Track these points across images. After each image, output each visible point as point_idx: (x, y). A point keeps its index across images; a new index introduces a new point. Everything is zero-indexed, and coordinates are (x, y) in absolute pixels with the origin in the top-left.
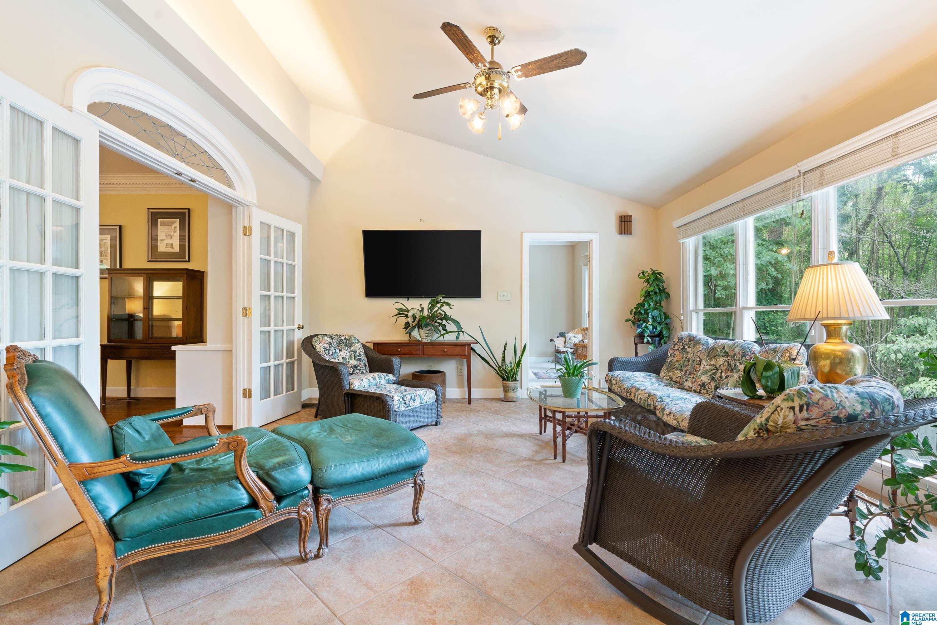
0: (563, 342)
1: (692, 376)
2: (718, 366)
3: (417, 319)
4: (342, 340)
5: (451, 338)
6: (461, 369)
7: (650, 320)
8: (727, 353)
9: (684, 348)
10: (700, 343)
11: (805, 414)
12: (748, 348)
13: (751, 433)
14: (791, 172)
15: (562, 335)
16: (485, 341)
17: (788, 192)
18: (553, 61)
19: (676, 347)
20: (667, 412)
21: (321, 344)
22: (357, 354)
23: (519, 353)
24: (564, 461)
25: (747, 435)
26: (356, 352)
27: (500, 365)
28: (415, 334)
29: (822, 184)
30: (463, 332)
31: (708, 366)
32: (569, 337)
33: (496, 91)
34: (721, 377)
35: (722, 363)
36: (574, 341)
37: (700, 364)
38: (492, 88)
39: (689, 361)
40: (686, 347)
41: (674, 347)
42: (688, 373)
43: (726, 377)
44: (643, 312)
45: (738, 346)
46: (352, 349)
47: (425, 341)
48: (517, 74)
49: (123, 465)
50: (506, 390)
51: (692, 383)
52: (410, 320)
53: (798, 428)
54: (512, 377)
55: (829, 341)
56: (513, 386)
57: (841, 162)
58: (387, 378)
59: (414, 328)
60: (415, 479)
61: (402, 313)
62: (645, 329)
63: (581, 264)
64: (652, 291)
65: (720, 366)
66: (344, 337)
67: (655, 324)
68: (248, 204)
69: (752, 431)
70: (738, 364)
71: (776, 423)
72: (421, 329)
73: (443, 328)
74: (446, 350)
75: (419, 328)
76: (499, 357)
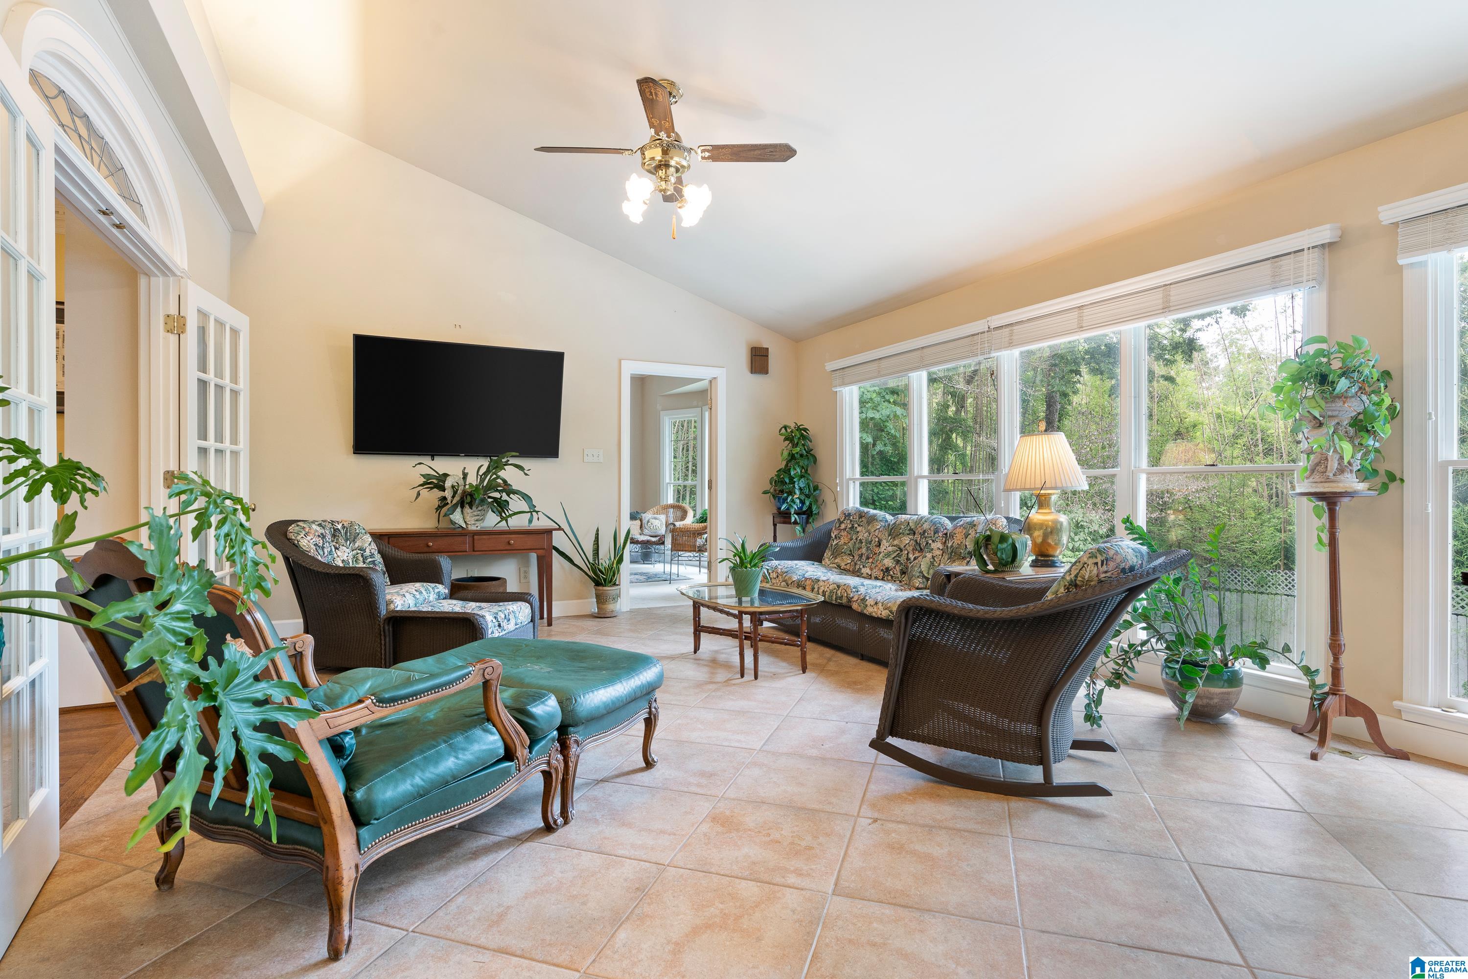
0: (639, 527)
1: (870, 560)
2: (902, 547)
3: (459, 492)
4: (338, 529)
5: (517, 522)
6: (526, 572)
7: (797, 492)
8: (912, 530)
9: (853, 527)
10: (877, 520)
11: (1105, 568)
12: (940, 523)
13: (1062, 590)
14: (979, 326)
15: (634, 516)
16: (570, 526)
17: (975, 348)
18: (755, 150)
19: (843, 526)
20: (870, 602)
21: (309, 538)
22: (367, 553)
23: (619, 547)
24: (756, 678)
25: (1057, 592)
26: (365, 551)
27: (592, 560)
28: (457, 517)
29: (1011, 345)
30: (537, 512)
31: (890, 548)
32: (647, 520)
33: (672, 170)
34: (908, 559)
35: (907, 542)
36: (654, 524)
37: (880, 545)
38: (667, 166)
39: (862, 543)
40: (856, 525)
41: (839, 526)
42: (864, 558)
43: (915, 559)
44: (787, 480)
45: (926, 521)
46: (357, 545)
47: (472, 528)
48: (703, 154)
49: (367, 712)
50: (601, 599)
51: (871, 569)
52: (448, 494)
53: (1099, 580)
54: (610, 582)
55: (1040, 511)
56: (614, 593)
57: (1030, 324)
58: (436, 591)
59: (455, 506)
60: (650, 708)
61: (437, 482)
62: (792, 504)
63: (659, 407)
64: (797, 453)
65: (905, 546)
66: (341, 524)
67: (803, 497)
68: (179, 273)
69: (1063, 588)
70: (930, 542)
71: (1083, 578)
72: (467, 509)
73: (501, 506)
74: (509, 543)
75: (462, 507)
76: (589, 549)
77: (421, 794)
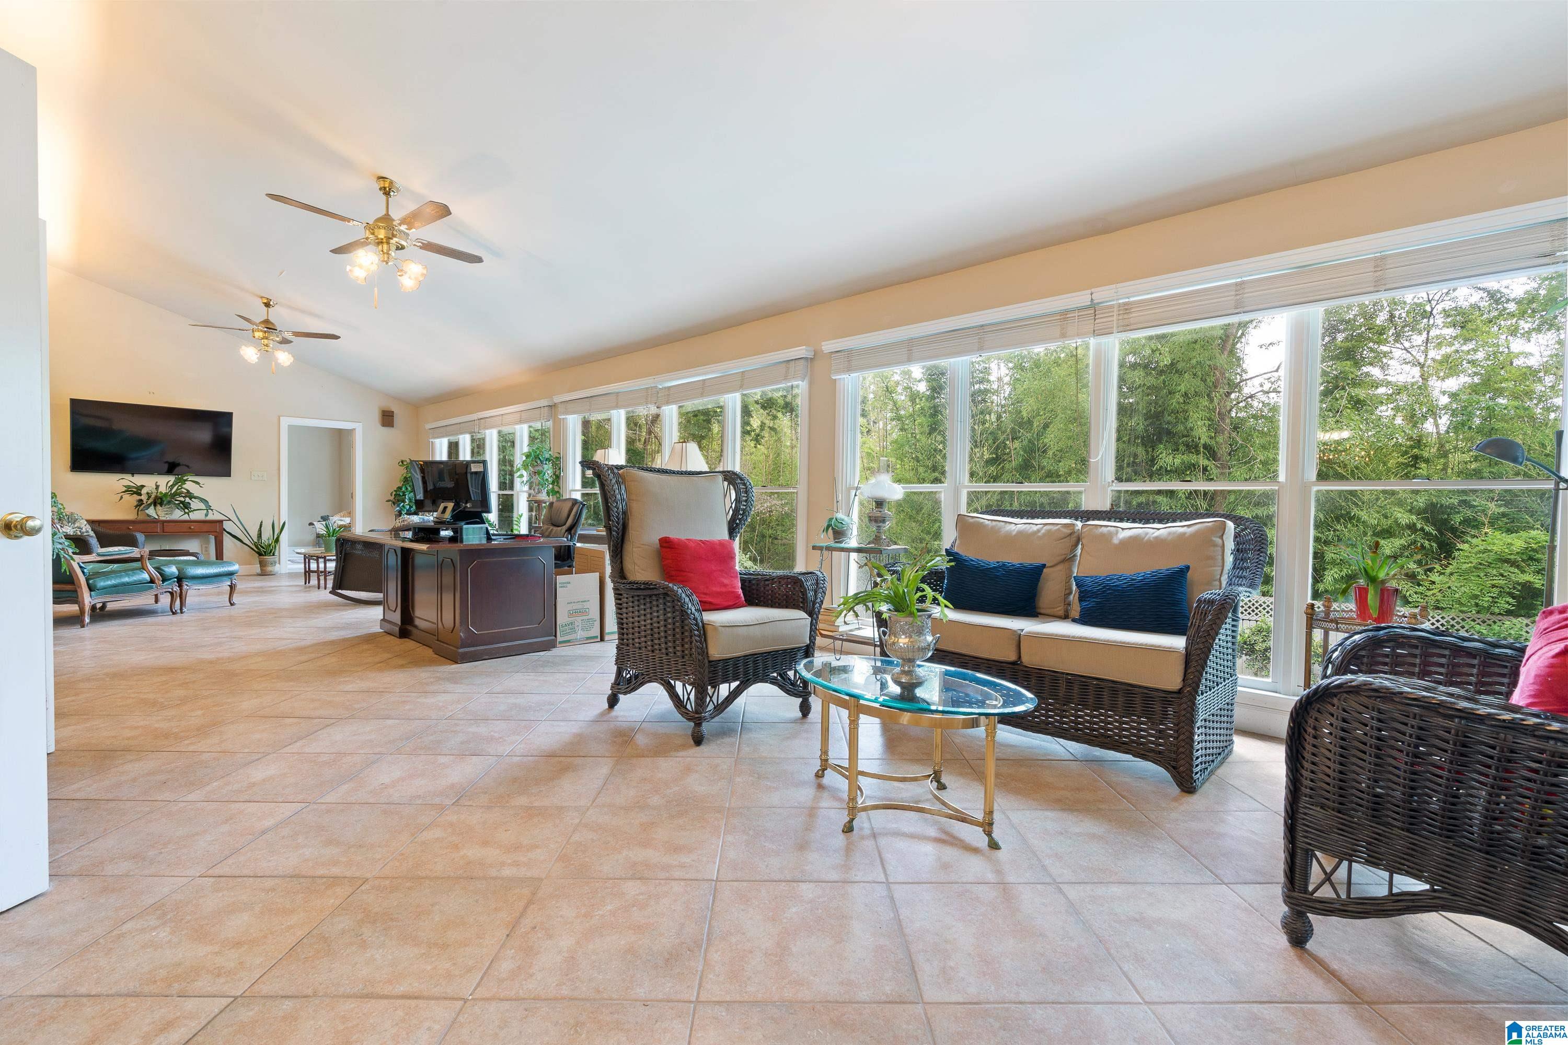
3: (153, 496)
5: (195, 516)
6: (209, 546)
7: (408, 502)
15: (325, 518)
16: (238, 519)
23: (277, 532)
27: (256, 540)
28: (151, 511)
30: (211, 510)
47: (162, 518)
50: (263, 564)
52: (144, 497)
54: (270, 553)
56: (271, 560)
59: (149, 505)
61: (137, 491)
62: (404, 507)
64: (409, 477)
72: (158, 507)
73: (186, 506)
74: (190, 528)
75: (155, 506)
76: (254, 535)
77: (115, 586)
